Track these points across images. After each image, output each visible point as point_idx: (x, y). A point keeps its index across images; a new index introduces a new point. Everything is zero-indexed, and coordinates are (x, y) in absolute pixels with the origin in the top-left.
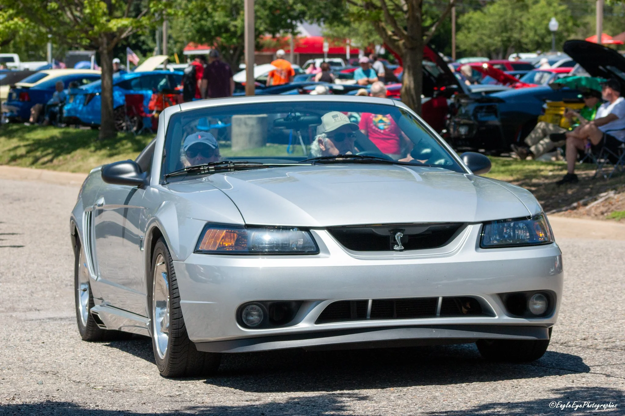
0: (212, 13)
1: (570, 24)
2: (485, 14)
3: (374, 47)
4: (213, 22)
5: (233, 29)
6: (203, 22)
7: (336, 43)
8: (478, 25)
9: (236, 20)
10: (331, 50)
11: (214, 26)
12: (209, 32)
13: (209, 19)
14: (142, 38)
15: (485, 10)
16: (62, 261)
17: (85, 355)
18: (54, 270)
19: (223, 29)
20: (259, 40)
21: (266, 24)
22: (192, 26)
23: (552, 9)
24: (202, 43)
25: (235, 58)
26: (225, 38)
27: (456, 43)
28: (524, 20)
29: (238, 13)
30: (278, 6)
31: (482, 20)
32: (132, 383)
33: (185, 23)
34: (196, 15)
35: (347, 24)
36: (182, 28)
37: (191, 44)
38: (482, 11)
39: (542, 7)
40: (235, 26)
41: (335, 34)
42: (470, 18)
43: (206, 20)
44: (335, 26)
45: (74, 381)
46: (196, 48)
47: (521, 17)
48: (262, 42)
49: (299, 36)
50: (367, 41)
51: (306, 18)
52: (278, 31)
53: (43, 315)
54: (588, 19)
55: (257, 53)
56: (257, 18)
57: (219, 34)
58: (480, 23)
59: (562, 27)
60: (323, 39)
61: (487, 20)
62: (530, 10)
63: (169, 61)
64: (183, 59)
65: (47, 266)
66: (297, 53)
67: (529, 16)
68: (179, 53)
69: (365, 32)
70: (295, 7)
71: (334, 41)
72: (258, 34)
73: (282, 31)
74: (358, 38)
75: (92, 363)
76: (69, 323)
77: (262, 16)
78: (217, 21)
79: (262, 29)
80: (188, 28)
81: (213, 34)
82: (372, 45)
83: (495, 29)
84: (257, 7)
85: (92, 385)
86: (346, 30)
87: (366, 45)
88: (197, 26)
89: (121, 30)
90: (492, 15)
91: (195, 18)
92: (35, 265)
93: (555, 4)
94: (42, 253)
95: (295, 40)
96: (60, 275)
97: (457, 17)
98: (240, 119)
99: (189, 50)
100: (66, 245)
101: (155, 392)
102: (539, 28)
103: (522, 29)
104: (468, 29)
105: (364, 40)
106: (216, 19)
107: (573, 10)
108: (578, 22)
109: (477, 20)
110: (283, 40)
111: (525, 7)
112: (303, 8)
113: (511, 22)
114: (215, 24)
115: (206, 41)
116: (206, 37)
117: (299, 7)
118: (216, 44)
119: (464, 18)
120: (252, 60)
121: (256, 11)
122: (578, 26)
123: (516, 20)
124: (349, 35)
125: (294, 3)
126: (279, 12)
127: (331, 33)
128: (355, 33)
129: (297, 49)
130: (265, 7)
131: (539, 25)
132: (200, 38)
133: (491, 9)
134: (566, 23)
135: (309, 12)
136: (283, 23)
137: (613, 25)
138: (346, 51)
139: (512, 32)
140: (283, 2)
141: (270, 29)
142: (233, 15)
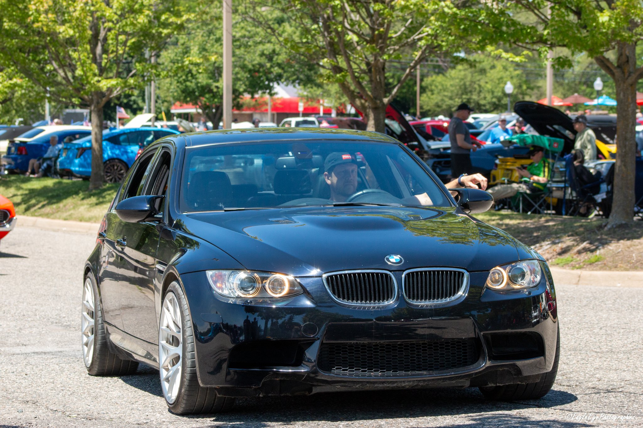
0: (196, 75)
1: (524, 87)
2: (446, 77)
3: (345, 107)
4: (197, 83)
5: (215, 90)
6: (188, 84)
7: (310, 103)
8: (440, 87)
9: (218, 81)
10: (305, 109)
11: (198, 87)
12: (193, 92)
13: (194, 81)
14: (133, 98)
15: (447, 75)
16: (50, 301)
17: (64, 386)
18: (41, 308)
19: (205, 90)
20: (239, 100)
21: (246, 85)
22: (178, 87)
23: (508, 73)
24: (187, 102)
25: (218, 116)
26: (207, 99)
27: (420, 104)
28: (482, 83)
29: (220, 75)
30: (257, 69)
31: (443, 83)
32: (104, 412)
33: (171, 84)
34: (181, 77)
35: (320, 86)
36: (168, 89)
37: (178, 104)
38: (444, 75)
39: (499, 72)
40: (217, 87)
41: (309, 95)
42: (433, 81)
43: (191, 82)
44: (308, 88)
45: (51, 410)
46: (182, 107)
47: (479, 80)
48: (241, 101)
49: (276, 97)
50: (338, 101)
51: (283, 80)
52: (257, 92)
53: (29, 349)
54: (540, 83)
55: (236, 112)
56: (236, 80)
57: (202, 94)
58: (442, 85)
59: (516, 90)
60: (299, 99)
61: (448, 83)
62: (488, 75)
63: (157, 119)
64: (170, 117)
65: (36, 305)
66: (275, 112)
67: (487, 80)
68: (166, 111)
69: (336, 93)
70: (272, 70)
71: (308, 101)
72: (236, 94)
73: (260, 92)
74: (330, 98)
75: (69, 393)
76: (52, 356)
77: (242, 79)
78: (200, 83)
79: (241, 90)
80: (174, 88)
81: (197, 94)
82: (344, 105)
83: (456, 91)
84: (236, 70)
85: (68, 413)
86: (319, 91)
87: (338, 105)
88: (182, 87)
89: (110, 90)
90: (452, 79)
91: (181, 79)
92: (25, 304)
93: (511, 69)
94: (32, 293)
96: (47, 314)
97: (422, 80)
99: (175, 109)
100: (55, 286)
101: (124, 420)
102: (496, 90)
103: (480, 91)
104: (432, 91)
105: (336, 101)
106: (200, 80)
107: (527, 74)
108: (532, 85)
109: (440, 83)
110: (261, 100)
111: (483, 71)
112: (280, 71)
113: (470, 85)
114: (199, 85)
115: (191, 100)
116: (190, 97)
117: (276, 70)
118: (200, 104)
119: (427, 81)
120: (230, 118)
121: (237, 73)
122: (532, 89)
123: (475, 83)
124: (323, 96)
125: (271, 67)
126: (257, 75)
127: (305, 93)
128: (327, 94)
129: (275, 108)
130: (245, 69)
131: (496, 88)
132: (185, 98)
133: (452, 73)
134: (520, 86)
135: (285, 75)
136: (261, 84)
137: (564, 89)
138: (319, 110)
139: (472, 95)
140: (261, 65)
141: (249, 89)
142: (216, 77)
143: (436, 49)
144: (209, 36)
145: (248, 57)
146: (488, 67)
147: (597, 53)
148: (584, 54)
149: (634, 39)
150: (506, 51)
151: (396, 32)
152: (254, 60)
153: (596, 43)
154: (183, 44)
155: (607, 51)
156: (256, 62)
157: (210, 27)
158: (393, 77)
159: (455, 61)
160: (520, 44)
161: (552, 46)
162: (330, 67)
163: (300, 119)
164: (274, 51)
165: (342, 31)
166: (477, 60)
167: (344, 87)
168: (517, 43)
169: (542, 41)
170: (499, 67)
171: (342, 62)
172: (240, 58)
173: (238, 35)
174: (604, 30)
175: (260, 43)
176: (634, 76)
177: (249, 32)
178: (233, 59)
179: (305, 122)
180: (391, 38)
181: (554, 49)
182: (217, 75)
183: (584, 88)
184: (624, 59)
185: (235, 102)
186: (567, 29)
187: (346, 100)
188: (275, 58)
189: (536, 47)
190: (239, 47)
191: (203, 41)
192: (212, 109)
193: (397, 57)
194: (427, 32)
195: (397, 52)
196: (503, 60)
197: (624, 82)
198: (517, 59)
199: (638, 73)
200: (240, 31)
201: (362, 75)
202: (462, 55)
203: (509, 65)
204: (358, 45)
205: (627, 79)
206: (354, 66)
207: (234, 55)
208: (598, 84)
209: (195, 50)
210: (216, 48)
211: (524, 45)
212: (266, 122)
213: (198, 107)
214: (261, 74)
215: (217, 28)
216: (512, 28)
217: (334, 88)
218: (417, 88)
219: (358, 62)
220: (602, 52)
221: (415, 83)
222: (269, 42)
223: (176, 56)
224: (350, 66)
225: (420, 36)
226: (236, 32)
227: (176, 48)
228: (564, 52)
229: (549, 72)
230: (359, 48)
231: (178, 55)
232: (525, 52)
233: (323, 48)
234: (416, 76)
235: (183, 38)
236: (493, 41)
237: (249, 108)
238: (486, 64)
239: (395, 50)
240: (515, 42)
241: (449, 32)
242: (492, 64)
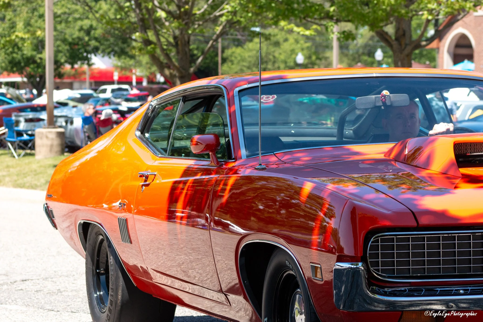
0: (21, 47)
1: (314, 58)
2: (245, 49)
3: (155, 76)
4: (23, 54)
5: (39, 61)
7: (124, 72)
8: (239, 58)
9: (41, 53)
10: (120, 78)
12: (19, 63)
13: (19, 53)
15: (245, 47)
19: (30, 61)
20: (60, 70)
21: (66, 57)
22: (6, 58)
23: (299, 45)
24: (14, 72)
25: (41, 83)
26: (32, 69)
28: (276, 55)
29: (43, 47)
30: (76, 43)
31: (242, 54)
34: (8, 49)
35: (132, 57)
37: (5, 73)
38: (242, 47)
39: (291, 44)
40: (41, 59)
41: (123, 65)
42: (233, 53)
43: (17, 54)
46: (9, 75)
47: (274, 52)
48: (62, 71)
49: (94, 67)
50: (149, 70)
51: (100, 52)
52: (76, 63)
54: (328, 54)
55: (58, 80)
56: (57, 52)
57: (27, 65)
58: (241, 56)
59: (306, 61)
60: (114, 69)
61: (246, 55)
62: (282, 47)
66: (92, 81)
67: (281, 51)
69: (147, 63)
70: (90, 43)
72: (57, 64)
73: (79, 63)
77: (63, 50)
78: (26, 54)
79: (63, 60)
80: (2, 60)
81: (23, 64)
83: (253, 62)
84: (58, 43)
86: (132, 62)
87: (148, 74)
88: (10, 58)
90: (251, 50)
91: (8, 51)
93: (302, 42)
95: (91, 70)
97: (223, 52)
98: (42, 133)
99: (4, 78)
102: (288, 61)
103: (274, 62)
104: (232, 61)
105: (147, 70)
106: (25, 52)
107: (316, 47)
108: (321, 56)
109: (239, 54)
110: (80, 70)
111: (277, 44)
112: (97, 44)
113: (266, 56)
114: (25, 56)
115: (17, 70)
116: (16, 67)
117: (93, 43)
118: (25, 73)
119: (228, 52)
120: (52, 86)
121: (58, 46)
122: (320, 59)
123: (270, 54)
124: (135, 66)
125: (90, 40)
126: (77, 47)
127: (119, 64)
128: (139, 64)
129: (92, 77)
130: (66, 43)
131: (289, 58)
132: (12, 68)
133: (250, 45)
134: (310, 57)
135: (102, 48)
136: (80, 56)
137: (349, 59)
138: (132, 79)
139: (267, 65)
140: (80, 39)
141: (70, 61)
142: (39, 49)
143: (236, 24)
144: (33, 13)
145: (68, 31)
146: (281, 40)
147: (377, 27)
148: (367, 28)
149: (410, 15)
150: (298, 26)
151: (199, 9)
152: (74, 34)
153: (377, 19)
154: (10, 20)
155: (386, 25)
156: (75, 36)
157: (34, 4)
158: (197, 49)
159: (252, 35)
160: (309, 19)
161: (338, 21)
162: (141, 40)
163: (116, 86)
164: (91, 26)
165: (152, 8)
166: (272, 34)
167: (154, 58)
168: (307, 19)
169: (328, 16)
170: (291, 40)
171: (151, 36)
172: (61, 32)
173: (59, 12)
174: (384, 7)
175: (80, 19)
176: (409, 48)
177: (69, 9)
178: (55, 33)
179: (120, 89)
180: (195, 14)
181: (339, 24)
182: (40, 47)
183: (365, 58)
184: (401, 32)
185: (57, 72)
186: (351, 5)
187: (155, 70)
188: (93, 32)
189: (324, 22)
190: (60, 22)
191: (28, 17)
192: (36, 78)
193: (201, 31)
194: (227, 9)
195: (201, 27)
196: (295, 34)
197: (401, 53)
198: (308, 33)
199: (413, 45)
200: (61, 8)
201: (170, 48)
202: (258, 29)
203: (300, 38)
204: (166, 21)
205: (404, 50)
206: (163, 40)
207: (55, 29)
208: (379, 55)
209: (20, 25)
210: (40, 24)
211: (313, 20)
212: (85, 89)
213: (23, 76)
214: (80, 47)
215: (40, 6)
216: (303, 5)
217: (145, 59)
218: (220, 59)
219: (166, 36)
220: (382, 27)
221: (217, 55)
222: (87, 18)
223: (4, 30)
224: (159, 40)
225: (221, 12)
226: (58, 9)
227: (3, 23)
228: (348, 26)
229: (335, 44)
230: (167, 24)
231: (6, 29)
232: (315, 27)
233: (135, 23)
234: (217, 49)
235: (9, 14)
236: (286, 17)
237: (69, 77)
238: (280, 37)
239: (199, 25)
240: (304, 18)
241: (246, 9)
242: (285, 37)
